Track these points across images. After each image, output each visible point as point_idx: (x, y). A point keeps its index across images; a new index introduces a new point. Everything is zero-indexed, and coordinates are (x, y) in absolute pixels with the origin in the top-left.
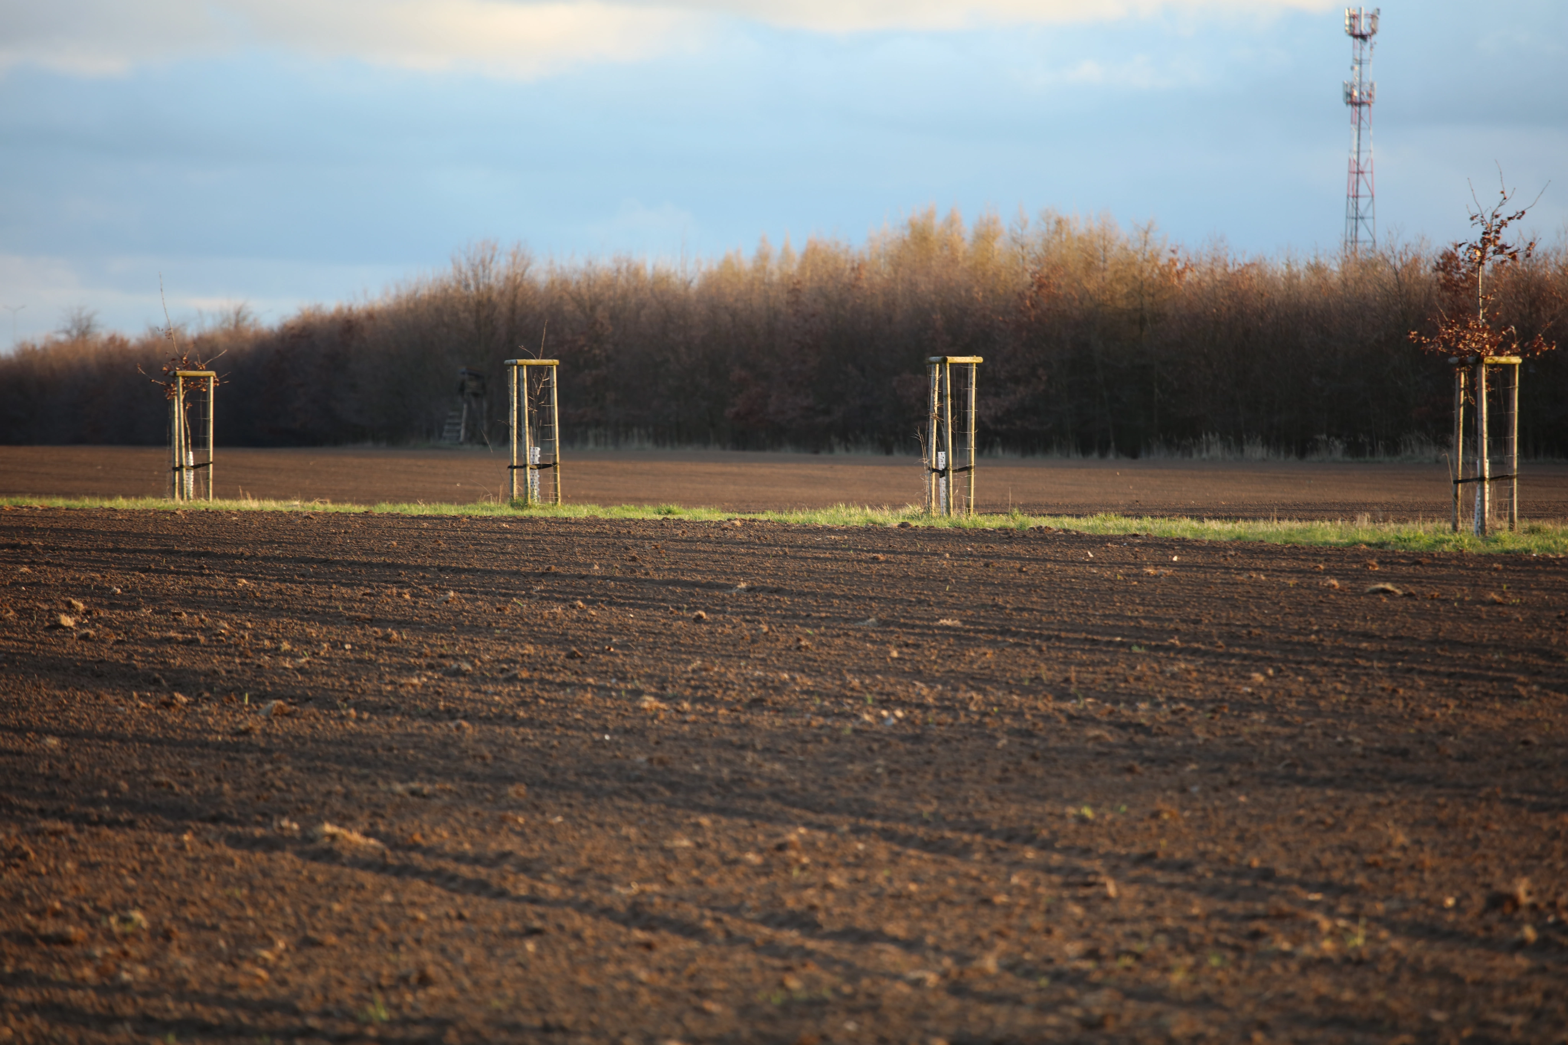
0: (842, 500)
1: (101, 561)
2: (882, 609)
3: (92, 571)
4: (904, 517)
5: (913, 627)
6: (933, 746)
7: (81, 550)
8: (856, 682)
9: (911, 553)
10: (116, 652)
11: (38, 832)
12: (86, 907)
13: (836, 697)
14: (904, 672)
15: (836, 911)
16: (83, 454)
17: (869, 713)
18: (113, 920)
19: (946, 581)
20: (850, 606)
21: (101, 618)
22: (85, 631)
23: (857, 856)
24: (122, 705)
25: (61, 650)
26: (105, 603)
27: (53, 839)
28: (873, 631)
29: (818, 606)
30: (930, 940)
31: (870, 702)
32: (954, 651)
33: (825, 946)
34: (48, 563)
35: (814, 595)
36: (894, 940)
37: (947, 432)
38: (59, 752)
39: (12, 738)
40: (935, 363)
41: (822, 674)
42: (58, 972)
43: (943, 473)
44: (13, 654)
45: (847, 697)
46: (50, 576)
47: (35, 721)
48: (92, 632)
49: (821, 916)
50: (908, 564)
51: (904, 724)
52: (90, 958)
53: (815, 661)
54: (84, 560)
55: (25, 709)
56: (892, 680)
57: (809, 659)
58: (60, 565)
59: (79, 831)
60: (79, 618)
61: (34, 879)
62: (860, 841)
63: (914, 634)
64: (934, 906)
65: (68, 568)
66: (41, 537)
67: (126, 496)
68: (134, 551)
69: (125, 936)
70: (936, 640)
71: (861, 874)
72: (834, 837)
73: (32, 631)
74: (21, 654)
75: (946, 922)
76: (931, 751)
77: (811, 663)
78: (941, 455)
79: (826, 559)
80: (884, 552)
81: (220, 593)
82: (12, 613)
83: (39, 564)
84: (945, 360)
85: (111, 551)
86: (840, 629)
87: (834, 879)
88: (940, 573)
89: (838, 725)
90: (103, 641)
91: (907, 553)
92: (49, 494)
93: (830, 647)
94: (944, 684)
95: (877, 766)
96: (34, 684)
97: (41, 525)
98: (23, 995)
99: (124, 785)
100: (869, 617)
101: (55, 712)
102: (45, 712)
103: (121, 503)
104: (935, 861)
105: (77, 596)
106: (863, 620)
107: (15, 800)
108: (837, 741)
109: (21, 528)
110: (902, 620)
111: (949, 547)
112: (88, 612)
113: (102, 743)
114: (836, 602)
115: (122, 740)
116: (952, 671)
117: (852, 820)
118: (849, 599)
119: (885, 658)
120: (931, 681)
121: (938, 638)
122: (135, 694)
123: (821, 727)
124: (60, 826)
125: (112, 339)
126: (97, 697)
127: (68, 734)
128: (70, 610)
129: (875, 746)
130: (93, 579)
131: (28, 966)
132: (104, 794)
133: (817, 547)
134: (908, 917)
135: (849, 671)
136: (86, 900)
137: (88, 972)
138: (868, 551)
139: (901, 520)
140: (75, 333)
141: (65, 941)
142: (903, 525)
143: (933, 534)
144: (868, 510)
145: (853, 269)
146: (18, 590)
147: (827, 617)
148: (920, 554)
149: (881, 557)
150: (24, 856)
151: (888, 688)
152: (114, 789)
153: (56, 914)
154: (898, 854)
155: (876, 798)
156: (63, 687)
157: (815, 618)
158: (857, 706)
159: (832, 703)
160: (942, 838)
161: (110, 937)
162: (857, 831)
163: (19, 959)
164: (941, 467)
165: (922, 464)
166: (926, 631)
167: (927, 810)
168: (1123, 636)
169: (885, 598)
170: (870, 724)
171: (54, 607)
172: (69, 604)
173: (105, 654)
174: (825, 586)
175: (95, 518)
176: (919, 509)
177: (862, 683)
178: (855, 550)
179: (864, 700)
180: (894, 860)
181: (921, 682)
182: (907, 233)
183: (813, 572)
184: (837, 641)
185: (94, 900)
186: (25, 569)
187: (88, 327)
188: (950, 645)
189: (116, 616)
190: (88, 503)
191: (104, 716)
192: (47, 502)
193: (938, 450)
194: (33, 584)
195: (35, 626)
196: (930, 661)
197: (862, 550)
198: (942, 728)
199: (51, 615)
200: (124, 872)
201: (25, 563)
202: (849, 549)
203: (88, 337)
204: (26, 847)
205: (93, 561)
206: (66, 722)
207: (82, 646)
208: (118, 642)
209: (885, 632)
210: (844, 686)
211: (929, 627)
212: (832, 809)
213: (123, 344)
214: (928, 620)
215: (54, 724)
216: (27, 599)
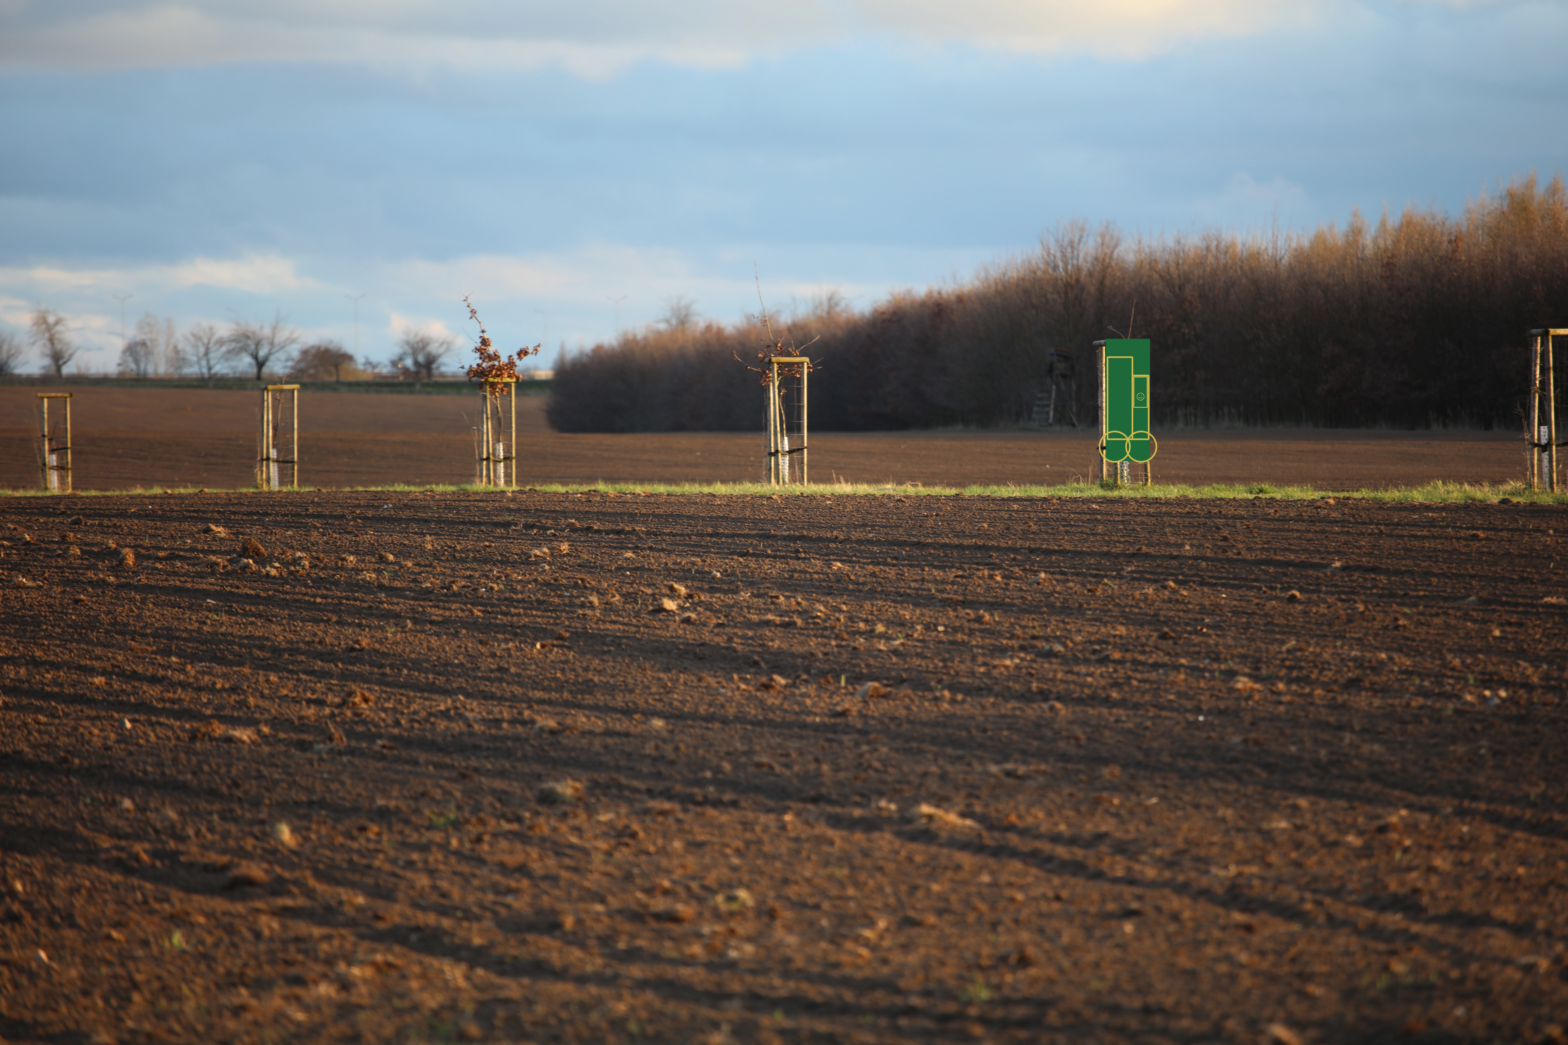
0: (1438, 477)
1: (701, 546)
2: (1483, 588)
3: (693, 555)
4: (1504, 493)
5: (1516, 605)
6: (1539, 726)
7: (682, 535)
8: (1457, 662)
9: (1512, 530)
10: (717, 635)
11: (647, 812)
12: (694, 885)
13: (1436, 677)
14: (1507, 651)
15: (1442, 894)
16: (682, 441)
17: (1471, 693)
18: (720, 898)
19: (1550, 558)
20: (1450, 585)
21: (701, 602)
22: (687, 614)
23: (1461, 839)
24: (723, 687)
25: (664, 633)
26: (706, 587)
27: (660, 819)
28: (1474, 610)
29: (1416, 585)
30: (1541, 924)
31: (1472, 681)
32: (1560, 629)
33: (1431, 930)
34: (651, 548)
35: (1412, 573)
36: (1503, 924)
37: (1550, 406)
38: (665, 734)
39: (619, 720)
40: (1537, 336)
41: (1422, 654)
42: (669, 949)
43: (1546, 448)
44: (619, 637)
45: (1448, 677)
46: (654, 560)
47: (641, 703)
48: (693, 616)
49: (1425, 900)
50: (1509, 541)
51: (1508, 704)
52: (699, 936)
53: (1414, 640)
54: (685, 545)
55: (631, 691)
56: (1495, 659)
57: (1407, 639)
58: (663, 550)
59: (686, 811)
60: (680, 602)
61: (643, 858)
62: (1464, 823)
63: (1517, 613)
64: (1544, 890)
65: (670, 552)
66: (644, 523)
67: (724, 481)
68: (733, 536)
69: (732, 914)
70: (1541, 619)
71: (1467, 857)
72: (1437, 819)
73: (637, 614)
74: (627, 638)
75: (1558, 906)
76: (1537, 732)
77: (1409, 643)
78: (1544, 429)
79: (1424, 537)
80: (1484, 529)
81: (816, 576)
82: (617, 597)
83: (642, 549)
84: (1547, 333)
85: (710, 535)
86: (1440, 608)
87: (1438, 862)
88: (1543, 550)
89: (1438, 705)
90: (704, 625)
91: (1509, 530)
92: (651, 480)
93: (1429, 626)
94: (1550, 663)
95: (1480, 747)
96: (639, 667)
97: (644, 511)
98: (636, 971)
99: (727, 766)
100: (1469, 596)
101: (660, 694)
102: (651, 694)
103: (720, 489)
104: (1544, 844)
105: (679, 580)
106: (1464, 598)
107: (624, 781)
108: (1439, 721)
109: (625, 514)
110: (1504, 599)
111: (1553, 523)
112: (690, 596)
113: (704, 724)
114: (1434, 580)
115: (725, 721)
116: (1558, 650)
117: (1456, 802)
118: (1448, 577)
119: (1486, 637)
120: (1535, 661)
121: (1543, 616)
122: (735, 676)
123: (1421, 707)
124: (667, 805)
125: (709, 328)
126: (700, 680)
127: (673, 716)
128: (673, 594)
129: (1478, 727)
130: (693, 564)
131: (641, 943)
132: (708, 774)
133: (1414, 524)
134: (1517, 900)
135: (1450, 650)
136: (693, 878)
137: (697, 949)
138: (1467, 529)
139: (1501, 497)
140: (674, 322)
141: (673, 918)
142: (1504, 501)
143: (1535, 510)
144: (1467, 487)
145: (1450, 242)
146: (623, 575)
147: (1425, 596)
148: (1523, 530)
149: (1481, 534)
150: (634, 835)
151: (1490, 668)
152: (718, 770)
153: (666, 892)
154: (1505, 837)
155: (1481, 780)
156: (667, 670)
157: (1413, 597)
158: (1459, 687)
159: (1432, 683)
160: (1551, 820)
161: (718, 916)
162: (1461, 813)
163: (632, 936)
164: (1544, 441)
165: (1523, 440)
166: (1530, 609)
167: (1534, 792)
169: (1486, 576)
170: (1472, 705)
171: (657, 591)
172: (672, 588)
173: (707, 637)
174: (1423, 564)
175: (695, 503)
176: (1519, 485)
177: (1463, 662)
178: (1454, 528)
179: (1466, 680)
180: (1500, 842)
181: (1526, 661)
182: (1505, 203)
183: (1411, 550)
184: (1437, 620)
185: (702, 878)
186: (629, 554)
187: (686, 316)
188: (1555, 623)
189: (716, 599)
190: (689, 489)
191: (707, 698)
192: (648, 488)
193: (1540, 425)
194: (637, 569)
195: (639, 610)
196: (1534, 640)
197: (1461, 528)
198: (1549, 708)
199: (655, 600)
200: (728, 851)
201: (629, 548)
202: (1447, 527)
203: (687, 326)
204: (635, 827)
205: (693, 546)
206: (671, 704)
207: (685, 629)
208: (719, 625)
209: (1486, 610)
210: (1445, 665)
211: (1533, 606)
212: (1433, 790)
213: (720, 331)
214: (1531, 598)
215: (659, 706)
216: (631, 584)
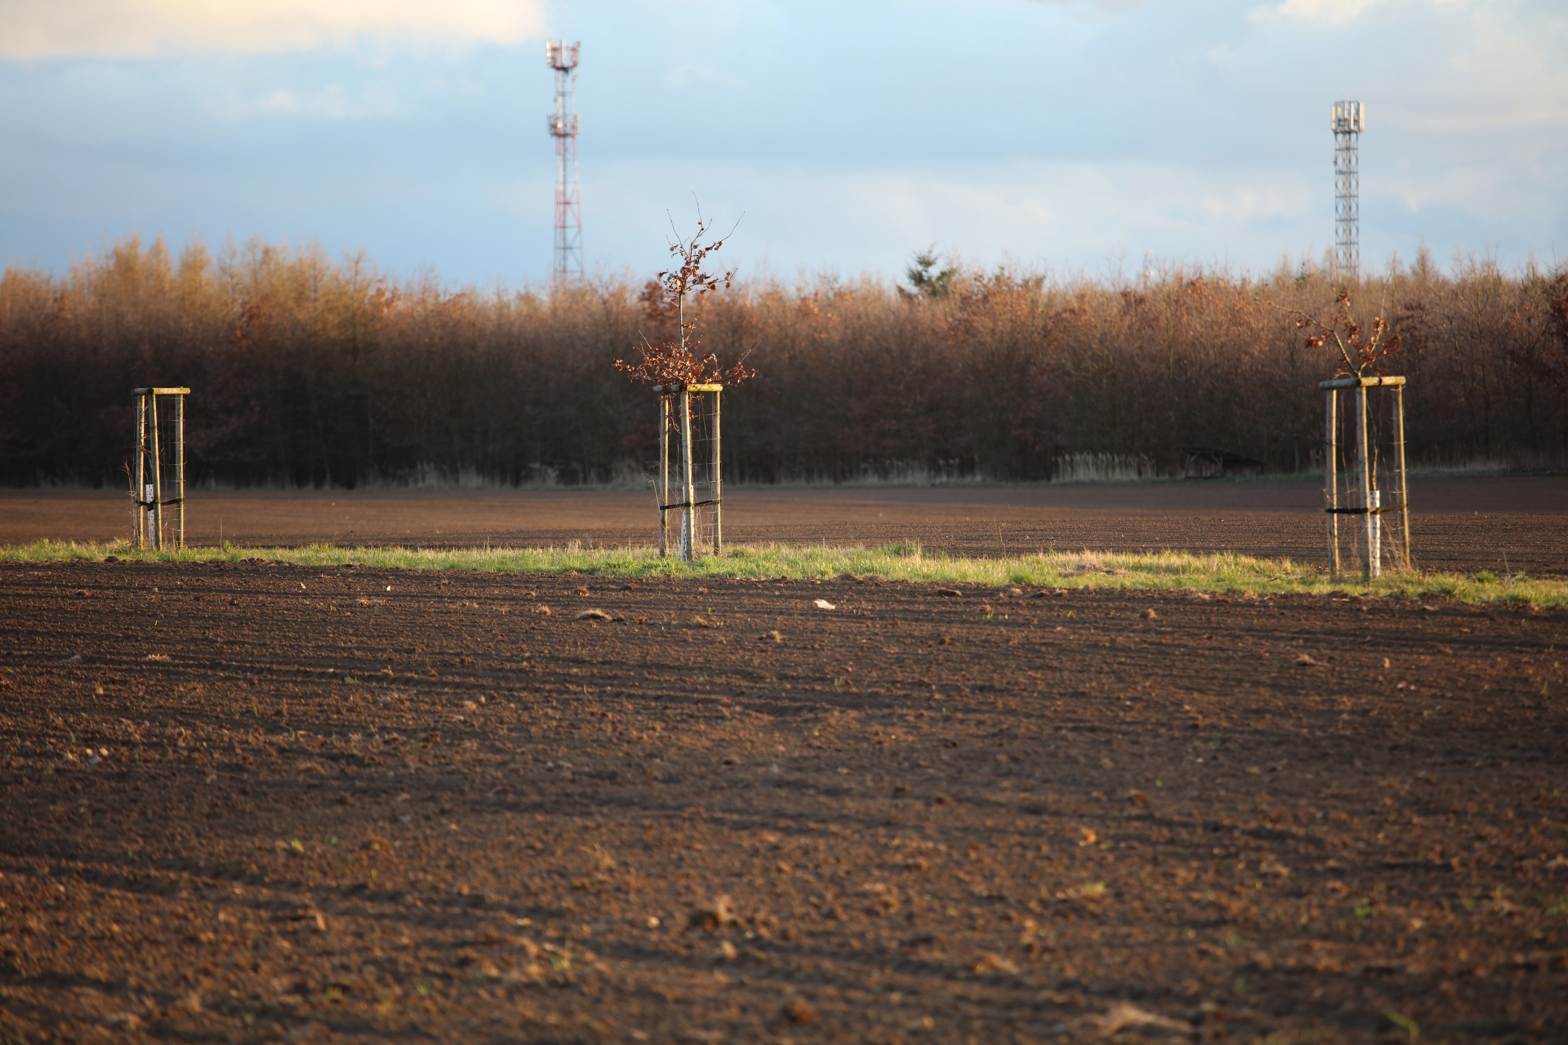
0: (46, 536)
2: (87, 646)
4: (111, 551)
5: (120, 663)
6: (139, 783)
8: (59, 721)
9: (118, 588)
13: (38, 737)
14: (110, 709)
15: (35, 957)
17: (72, 752)
19: (155, 615)
20: (54, 644)
23: (57, 899)
28: (78, 668)
29: (20, 645)
30: (132, 981)
31: (74, 740)
32: (163, 686)
33: (22, 993)
35: (16, 633)
36: (95, 983)
37: (155, 464)
40: (141, 395)
41: (23, 714)
43: (151, 506)
45: (50, 736)
49: (18, 962)
50: (115, 599)
51: (109, 762)
53: (17, 700)
56: (97, 718)
57: (10, 699)
62: (61, 883)
63: (121, 670)
64: (138, 948)
70: (144, 676)
71: (62, 917)
72: (34, 880)
75: (150, 962)
76: (137, 789)
77: (12, 703)
78: (150, 488)
79: (29, 596)
80: (90, 588)
84: (151, 392)
86: (43, 667)
87: (33, 924)
88: (148, 608)
89: (39, 765)
91: (114, 588)
93: (32, 685)
94: (152, 721)
95: (80, 806)
100: (74, 654)
104: (139, 901)
106: (68, 657)
108: (39, 781)
110: (108, 657)
111: (158, 581)
114: (39, 639)
116: (161, 707)
117: (53, 862)
118: (53, 636)
119: (91, 696)
120: (137, 718)
121: (146, 673)
123: (22, 768)
129: (79, 786)
133: (20, 583)
134: (111, 958)
135: (52, 709)
138: (73, 587)
139: (108, 555)
142: (110, 560)
143: (141, 568)
144: (73, 545)
145: (56, 300)
147: (29, 655)
148: (127, 589)
149: (87, 593)
151: (93, 726)
154: (102, 895)
155: (79, 839)
157: (16, 656)
158: (60, 746)
159: (33, 742)
160: (148, 876)
162: (57, 873)
164: (149, 500)
165: (129, 497)
166: (134, 667)
167: (131, 849)
168: (336, 667)
169: (90, 635)
170: (74, 764)
174: (27, 623)
176: (126, 543)
177: (65, 721)
178: (59, 586)
179: (68, 739)
180: (96, 901)
181: (128, 719)
182: (112, 263)
183: (15, 609)
184: (40, 680)
188: (158, 680)
193: (145, 483)
196: (137, 697)
197: (67, 586)
198: (150, 765)
202: (53, 585)
209: (90, 668)
210: (46, 725)
211: (137, 663)
212: (31, 851)
214: (135, 655)
